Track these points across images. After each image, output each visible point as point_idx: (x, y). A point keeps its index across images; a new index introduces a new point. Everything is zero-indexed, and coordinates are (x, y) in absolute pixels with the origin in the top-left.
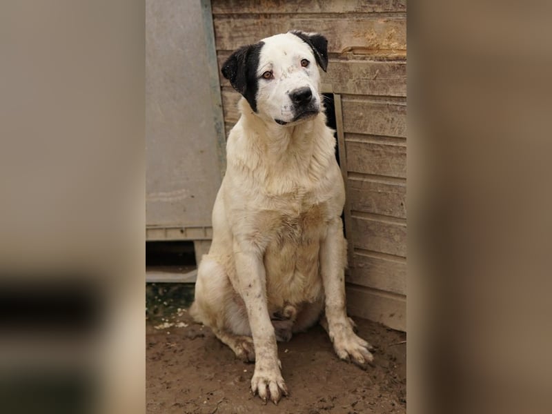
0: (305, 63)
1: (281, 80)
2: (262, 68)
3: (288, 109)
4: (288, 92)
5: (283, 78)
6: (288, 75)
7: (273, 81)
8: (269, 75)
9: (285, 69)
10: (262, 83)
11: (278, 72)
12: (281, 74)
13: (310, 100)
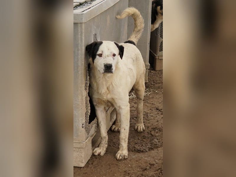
0: (114, 55)
1: (104, 58)
2: (99, 52)
3: (103, 69)
4: (104, 64)
5: (105, 58)
6: (107, 57)
7: (101, 58)
8: (100, 55)
9: (107, 55)
10: (97, 57)
11: (104, 55)
12: (104, 56)
13: (111, 69)
